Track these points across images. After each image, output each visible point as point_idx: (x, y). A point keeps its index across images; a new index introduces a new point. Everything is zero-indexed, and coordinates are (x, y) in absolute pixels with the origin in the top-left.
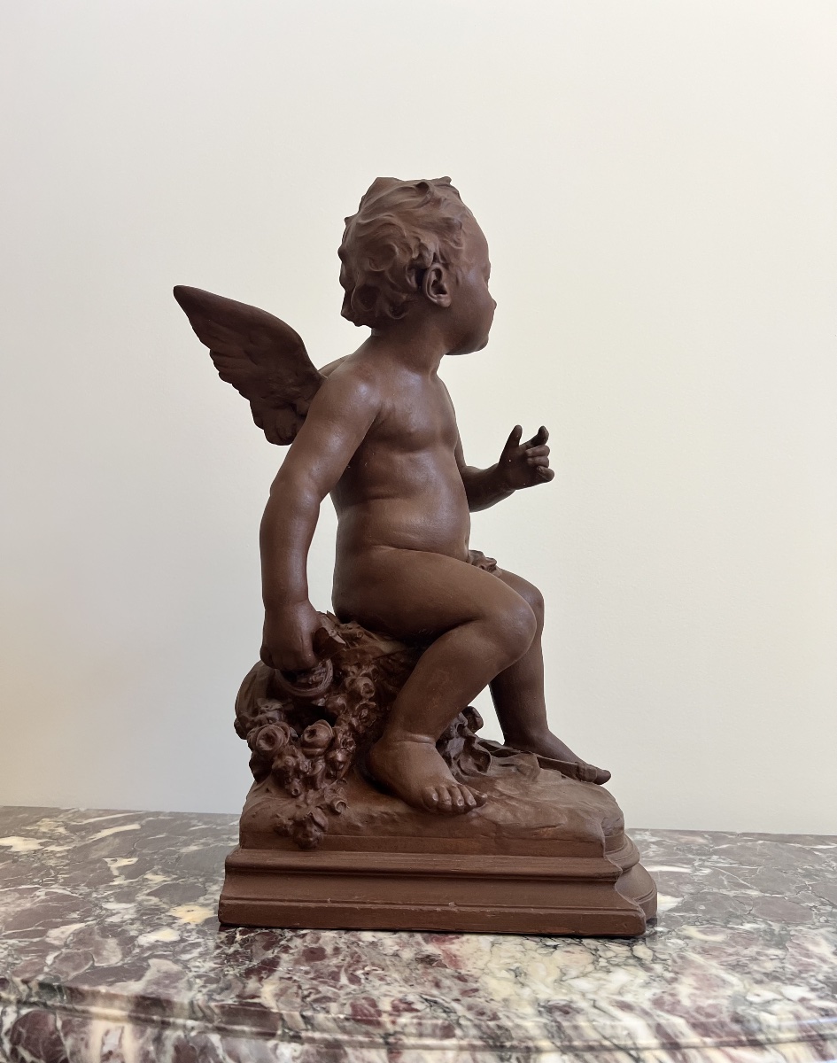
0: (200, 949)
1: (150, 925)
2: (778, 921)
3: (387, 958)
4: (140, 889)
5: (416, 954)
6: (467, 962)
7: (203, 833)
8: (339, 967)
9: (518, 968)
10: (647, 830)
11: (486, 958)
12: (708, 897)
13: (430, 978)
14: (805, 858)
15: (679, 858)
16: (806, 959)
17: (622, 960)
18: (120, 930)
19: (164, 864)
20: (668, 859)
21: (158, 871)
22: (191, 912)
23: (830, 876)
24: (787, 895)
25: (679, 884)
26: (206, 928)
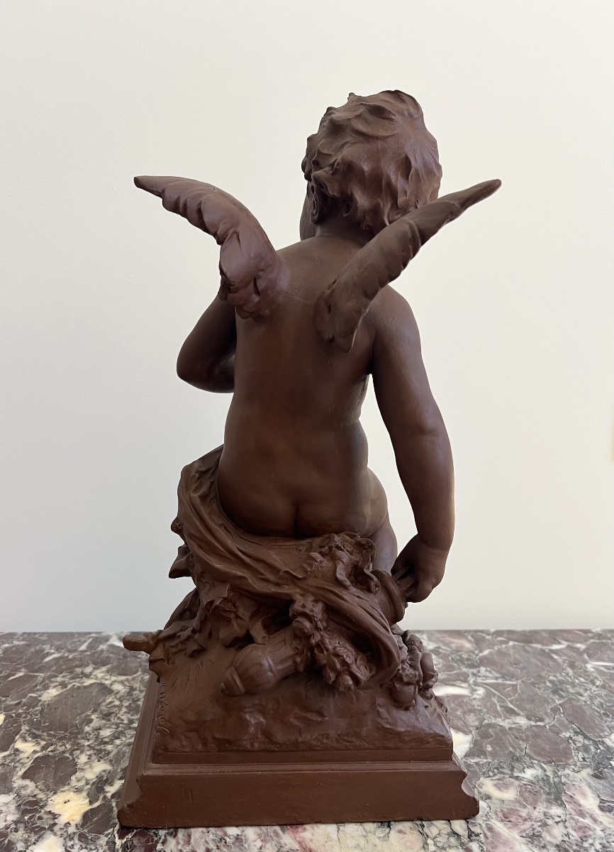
1: (33, 830)
2: (550, 763)
4: (15, 767)
7: (58, 667)
11: (337, 849)
12: (490, 731)
14: (548, 666)
15: (457, 674)
16: (581, 819)
17: (445, 840)
18: (6, 842)
19: (31, 723)
20: (448, 675)
21: (27, 735)
22: (68, 804)
23: (571, 690)
24: (547, 722)
25: (465, 713)
26: (86, 831)
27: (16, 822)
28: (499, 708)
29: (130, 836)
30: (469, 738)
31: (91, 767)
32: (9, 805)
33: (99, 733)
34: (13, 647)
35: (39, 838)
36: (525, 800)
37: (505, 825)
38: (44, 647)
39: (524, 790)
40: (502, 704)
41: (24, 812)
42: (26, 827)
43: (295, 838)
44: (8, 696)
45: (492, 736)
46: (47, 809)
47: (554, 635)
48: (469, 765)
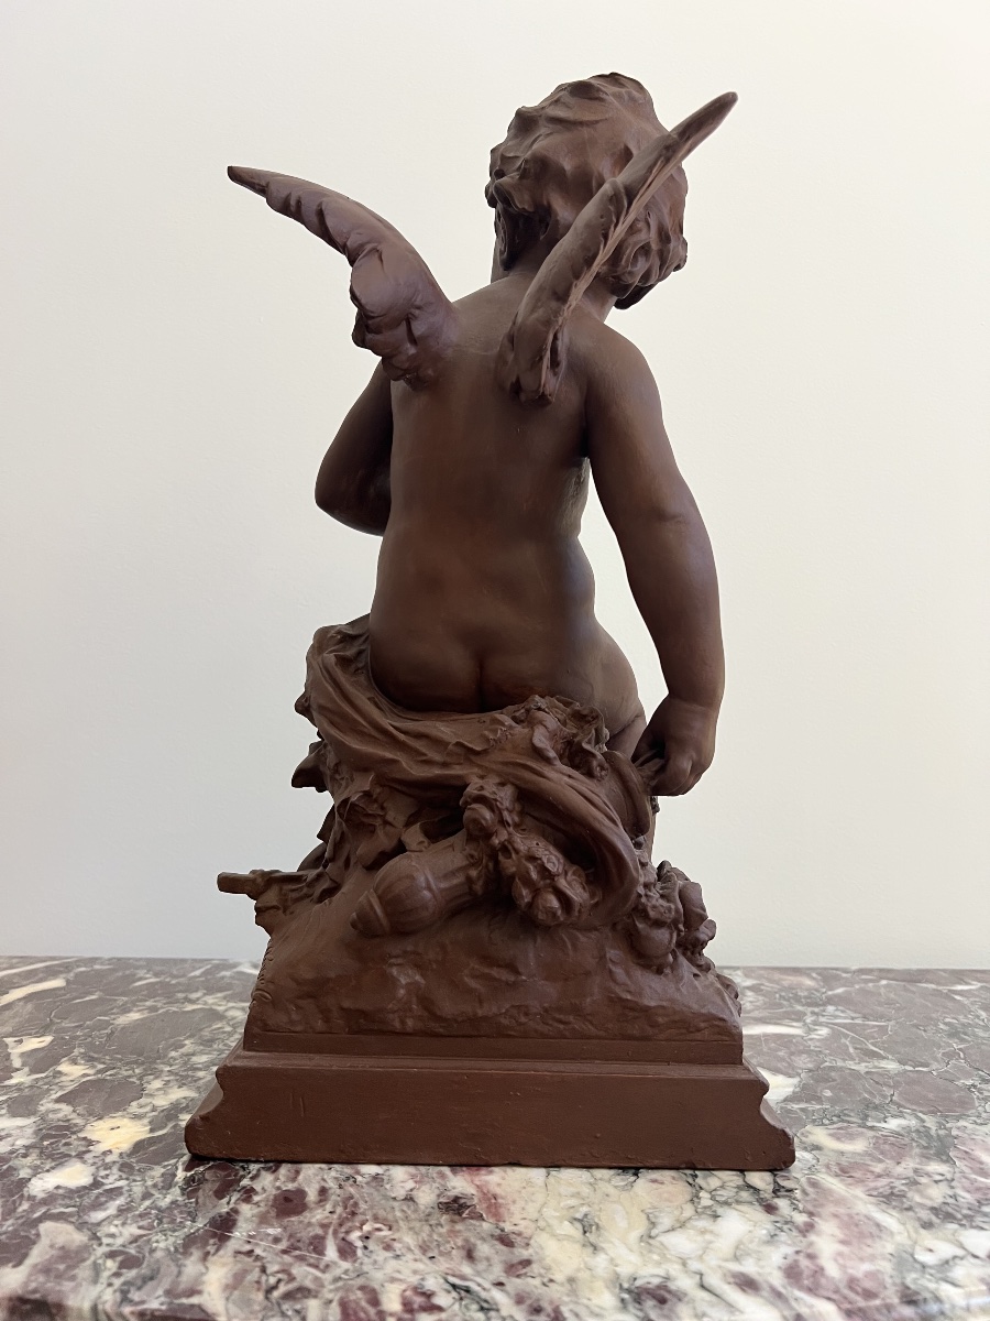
0: (120, 1201)
1: (51, 1157)
2: (933, 1113)
3: (396, 1204)
4: (49, 1090)
5: (439, 1196)
6: (512, 1208)
7: (151, 991)
8: (325, 1226)
9: (586, 1215)
10: (738, 968)
11: (540, 1197)
12: (833, 1074)
13: (460, 1242)
14: (945, 1007)
15: (785, 1012)
16: (983, 1180)
17: (732, 1194)
18: (5, 1167)
19: (91, 1046)
20: (770, 1013)
21: (79, 1058)
22: (117, 1130)
23: (982, 1034)
24: (934, 1068)
25: (791, 1053)
26: (133, 1160)
27: (27, 1147)
28: (851, 1050)
29: (201, 1169)
30: (795, 1081)
31: (166, 1093)
32: (25, 1129)
33: (189, 1059)
34: (93, 971)
35: (57, 1165)
36: (882, 1153)
37: (842, 1181)
38: (138, 972)
39: (881, 1141)
40: (858, 1046)
41: (45, 1137)
42: (41, 1153)
43: (472, 1181)
44: (66, 1019)
45: (834, 1080)
46: (81, 1135)
47: (960, 976)
48: (790, 1111)
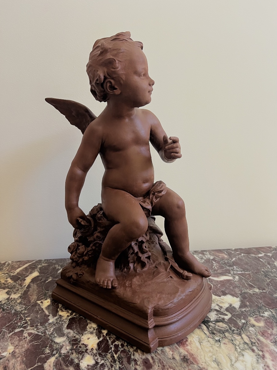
1: (79, 353)
2: (273, 309)
3: (172, 361)
4: (62, 324)
5: (180, 356)
6: (198, 358)
9: (215, 359)
11: (203, 354)
12: (246, 295)
14: (260, 264)
15: (225, 270)
17: (243, 346)
18: (70, 359)
20: (222, 271)
21: (62, 308)
22: (89, 339)
23: (272, 275)
24: (267, 290)
25: (234, 288)
26: (100, 352)
29: (119, 353)
30: (239, 299)
32: (66, 342)
34: (43, 266)
35: (83, 356)
36: (268, 326)
37: (264, 338)
38: (56, 266)
39: (266, 321)
40: (247, 283)
41: (73, 345)
42: (76, 352)
43: (185, 349)
44: (48, 290)
45: (247, 298)
46: (82, 342)
47: (258, 250)
48: (242, 312)
